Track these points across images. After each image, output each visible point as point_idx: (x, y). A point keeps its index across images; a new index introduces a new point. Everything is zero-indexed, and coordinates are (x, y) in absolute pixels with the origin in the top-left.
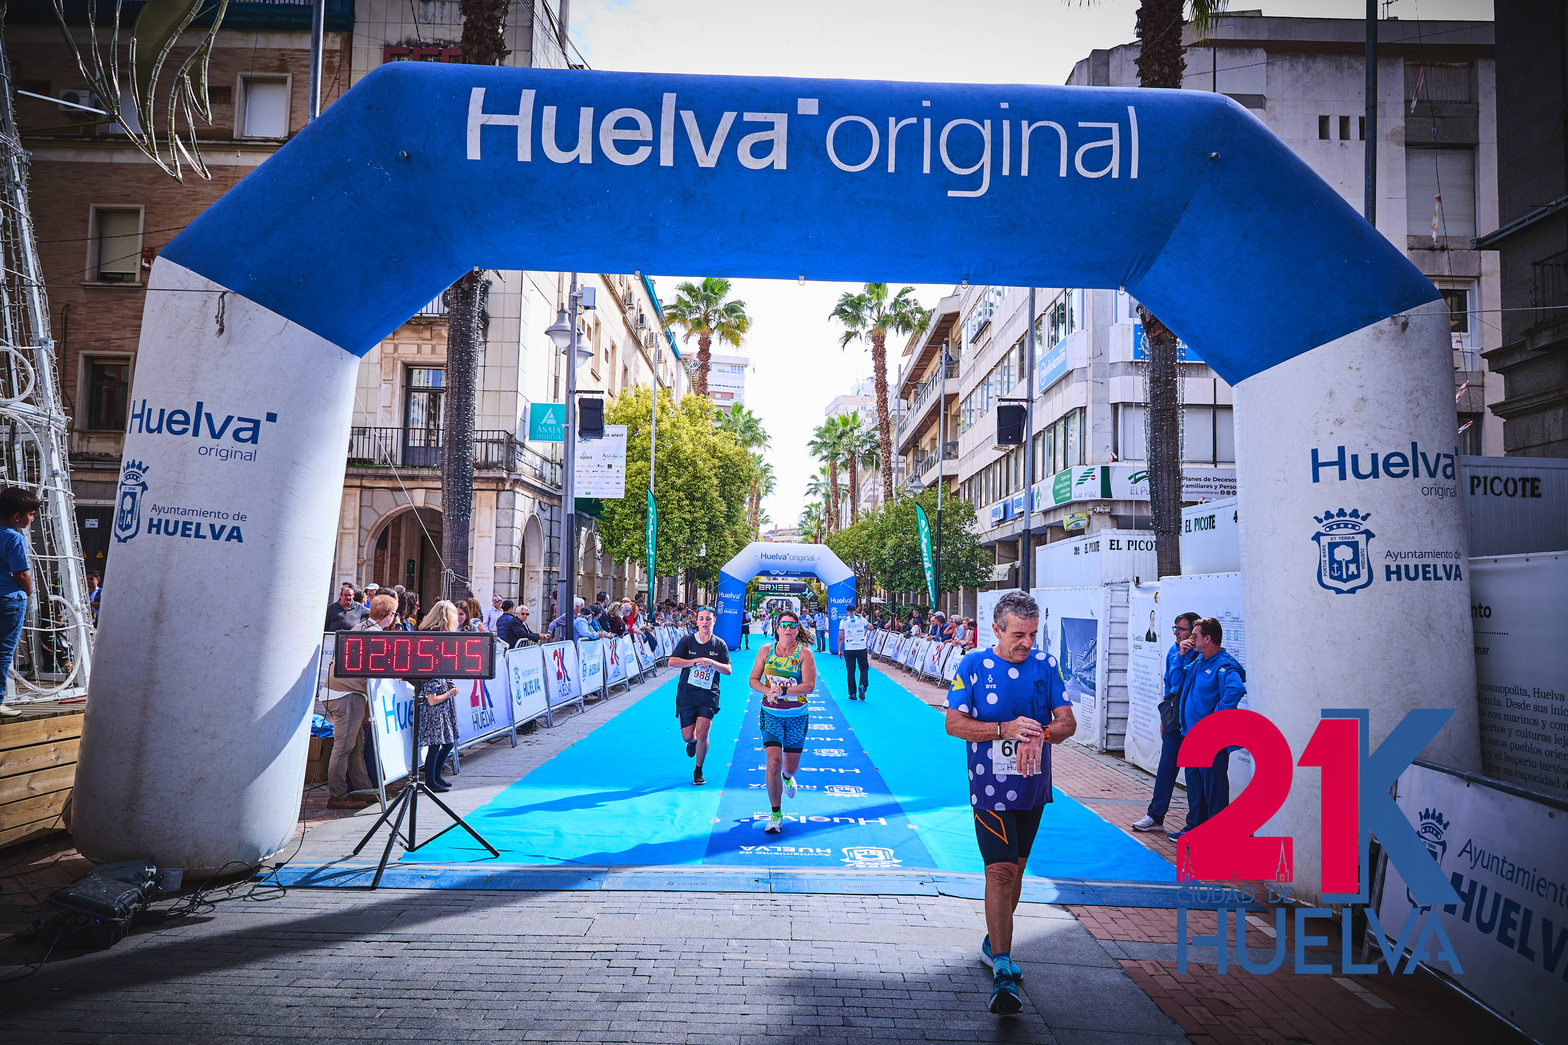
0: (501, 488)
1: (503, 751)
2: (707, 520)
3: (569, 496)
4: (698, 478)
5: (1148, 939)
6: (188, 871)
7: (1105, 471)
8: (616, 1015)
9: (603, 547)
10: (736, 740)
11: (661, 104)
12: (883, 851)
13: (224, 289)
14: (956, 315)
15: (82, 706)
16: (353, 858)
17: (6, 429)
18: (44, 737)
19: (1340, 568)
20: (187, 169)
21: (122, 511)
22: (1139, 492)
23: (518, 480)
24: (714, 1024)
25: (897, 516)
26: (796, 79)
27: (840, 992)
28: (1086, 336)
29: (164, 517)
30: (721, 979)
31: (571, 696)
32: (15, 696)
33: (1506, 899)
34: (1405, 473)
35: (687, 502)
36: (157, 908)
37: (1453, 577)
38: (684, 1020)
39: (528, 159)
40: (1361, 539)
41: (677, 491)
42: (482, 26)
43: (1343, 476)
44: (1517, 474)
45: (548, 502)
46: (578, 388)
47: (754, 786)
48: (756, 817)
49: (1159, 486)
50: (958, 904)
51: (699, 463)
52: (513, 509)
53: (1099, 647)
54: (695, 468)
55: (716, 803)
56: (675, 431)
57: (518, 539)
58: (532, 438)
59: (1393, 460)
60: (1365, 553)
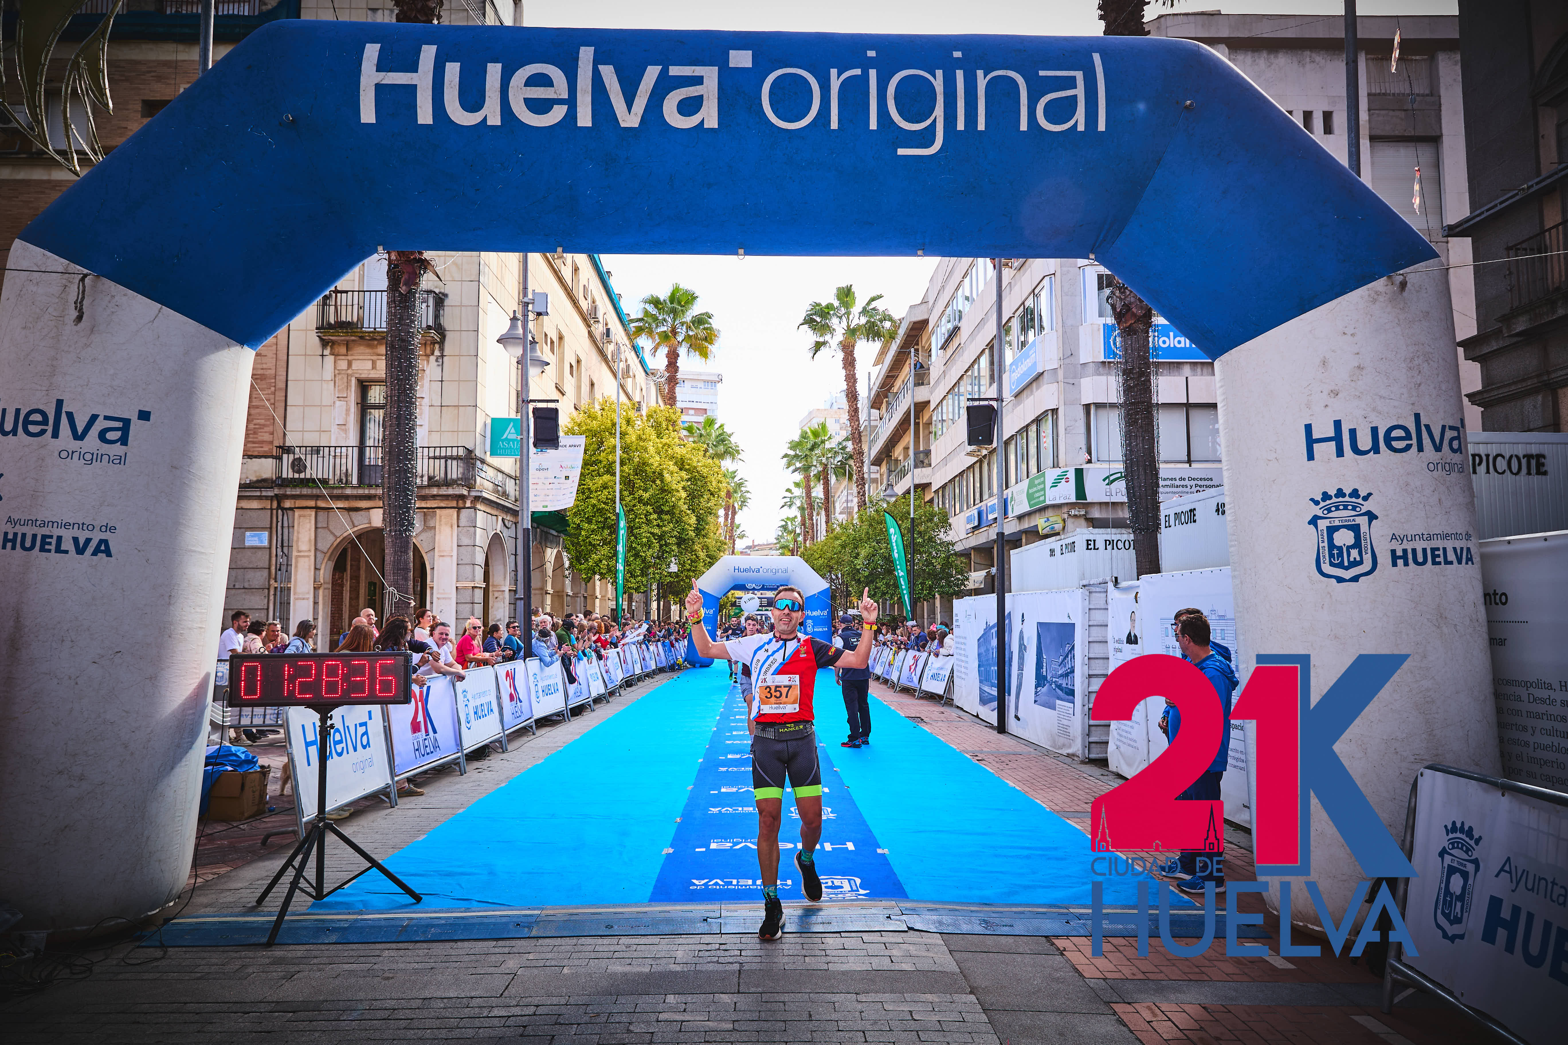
0: (461, 504)
2: (676, 533)
3: (525, 510)
4: (665, 491)
5: (1141, 976)
6: (53, 933)
7: (1079, 473)
9: (571, 563)
10: (701, 760)
11: (577, 59)
12: (849, 880)
13: (86, 271)
14: (925, 322)
16: (257, 910)
19: (1340, 554)
22: (1114, 493)
23: (479, 497)
25: (871, 525)
26: (726, 31)
28: (1055, 337)
29: (20, 530)
31: (523, 719)
34: (1408, 448)
35: (655, 516)
37: (1464, 561)
39: (429, 121)
40: (1363, 521)
41: (644, 504)
43: (1340, 453)
44: (1520, 451)
45: (511, 519)
46: (531, 398)
47: (715, 810)
48: (713, 846)
49: (1135, 482)
50: (930, 941)
51: (667, 476)
52: (475, 527)
53: (1078, 652)
54: (662, 481)
55: (671, 831)
56: (642, 444)
57: (480, 559)
58: (492, 454)
59: (1394, 434)
60: (1368, 536)
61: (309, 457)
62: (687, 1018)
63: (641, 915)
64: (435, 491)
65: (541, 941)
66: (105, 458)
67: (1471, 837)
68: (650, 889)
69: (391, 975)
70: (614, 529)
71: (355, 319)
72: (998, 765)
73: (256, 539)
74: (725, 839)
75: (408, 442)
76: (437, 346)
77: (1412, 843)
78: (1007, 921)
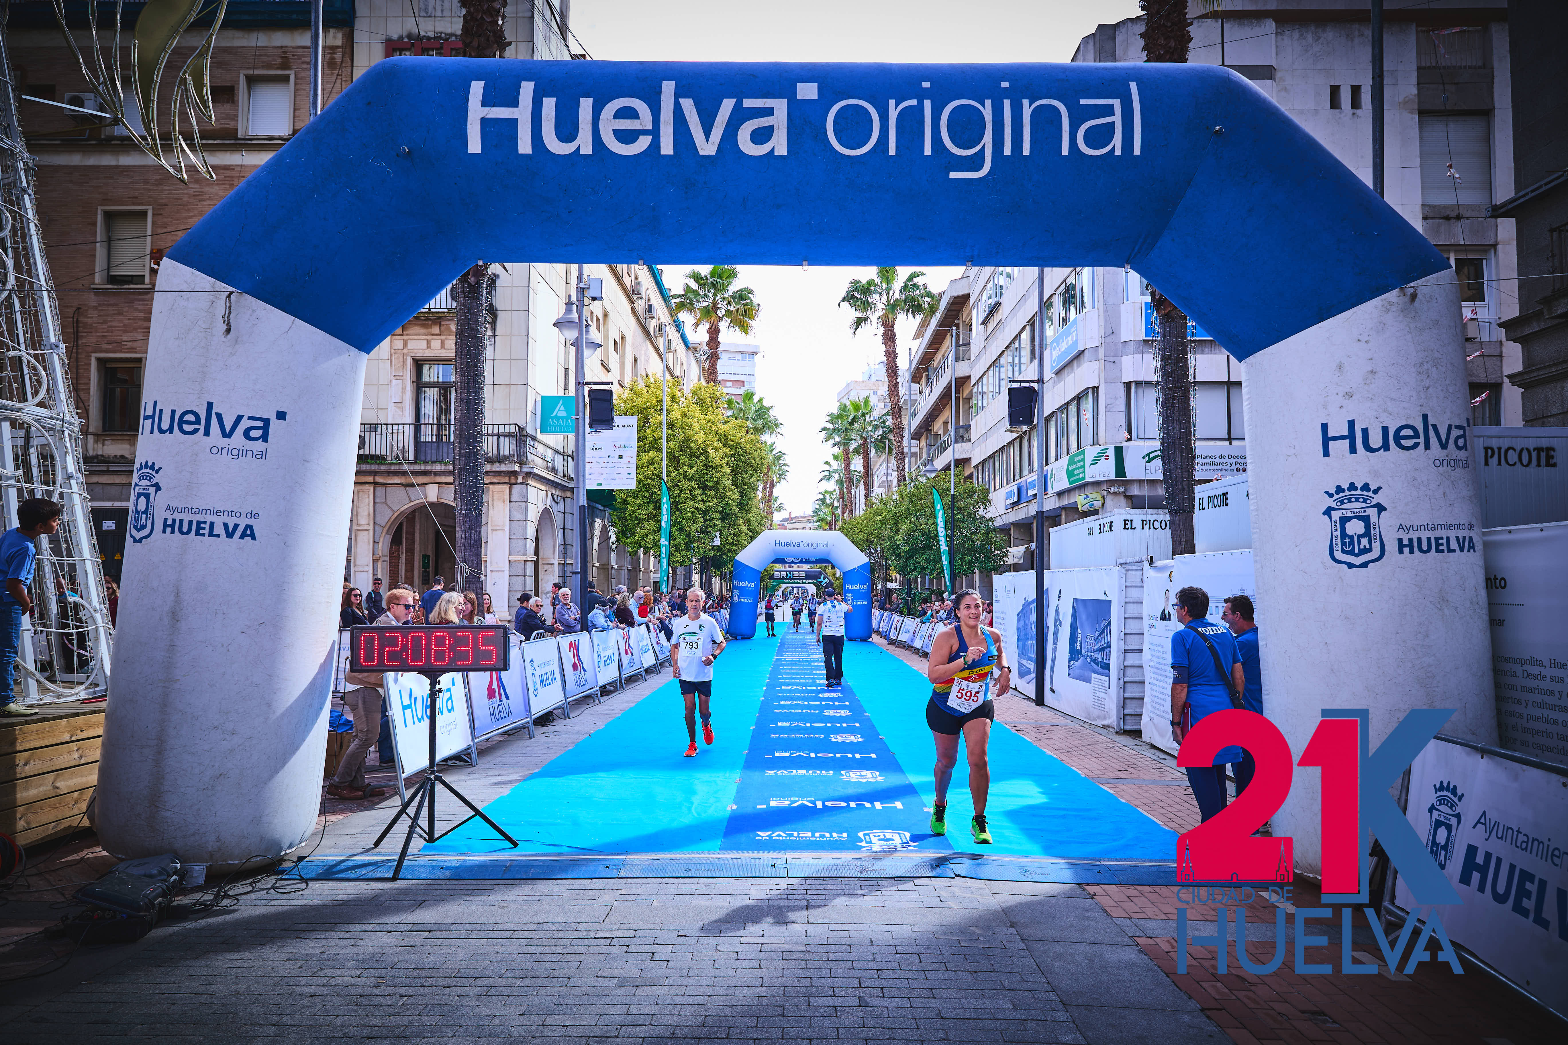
0: (513, 481)
1: (522, 742)
2: (720, 508)
3: (581, 488)
4: (710, 466)
5: (1164, 917)
6: (211, 866)
7: (1119, 451)
8: (635, 999)
9: (617, 537)
10: (752, 728)
11: (660, 93)
12: (899, 834)
13: (231, 289)
14: (966, 297)
15: (103, 706)
16: (374, 851)
17: (21, 433)
18: (66, 737)
19: (1352, 543)
20: (192, 169)
21: (137, 511)
22: (1152, 471)
23: (531, 473)
24: (731, 1006)
25: (911, 501)
26: (795, 64)
27: (856, 973)
28: (1097, 315)
29: (178, 516)
30: (738, 962)
31: (587, 687)
32: (37, 697)
33: (1521, 870)
34: (1416, 445)
35: (700, 491)
36: (182, 902)
37: (1466, 549)
38: (702, 1003)
39: (529, 151)
40: (1373, 513)
41: (689, 480)
42: (482, 18)
44: (1531, 444)
45: (560, 494)
46: (586, 380)
47: (771, 772)
48: (773, 803)
49: (1172, 465)
51: (712, 453)
52: (526, 502)
53: (1114, 628)
54: (706, 457)
55: (734, 790)
56: (686, 420)
57: (531, 532)
58: (543, 430)
59: (1404, 433)
60: (1377, 526)
61: (367, 434)
62: (766, 941)
63: (715, 861)
64: (488, 467)
66: (249, 453)
67: (1455, 794)
70: (658, 504)
72: (1036, 735)
74: (784, 798)
75: (477, 425)
76: (489, 326)
77: (1406, 801)
78: (1043, 870)
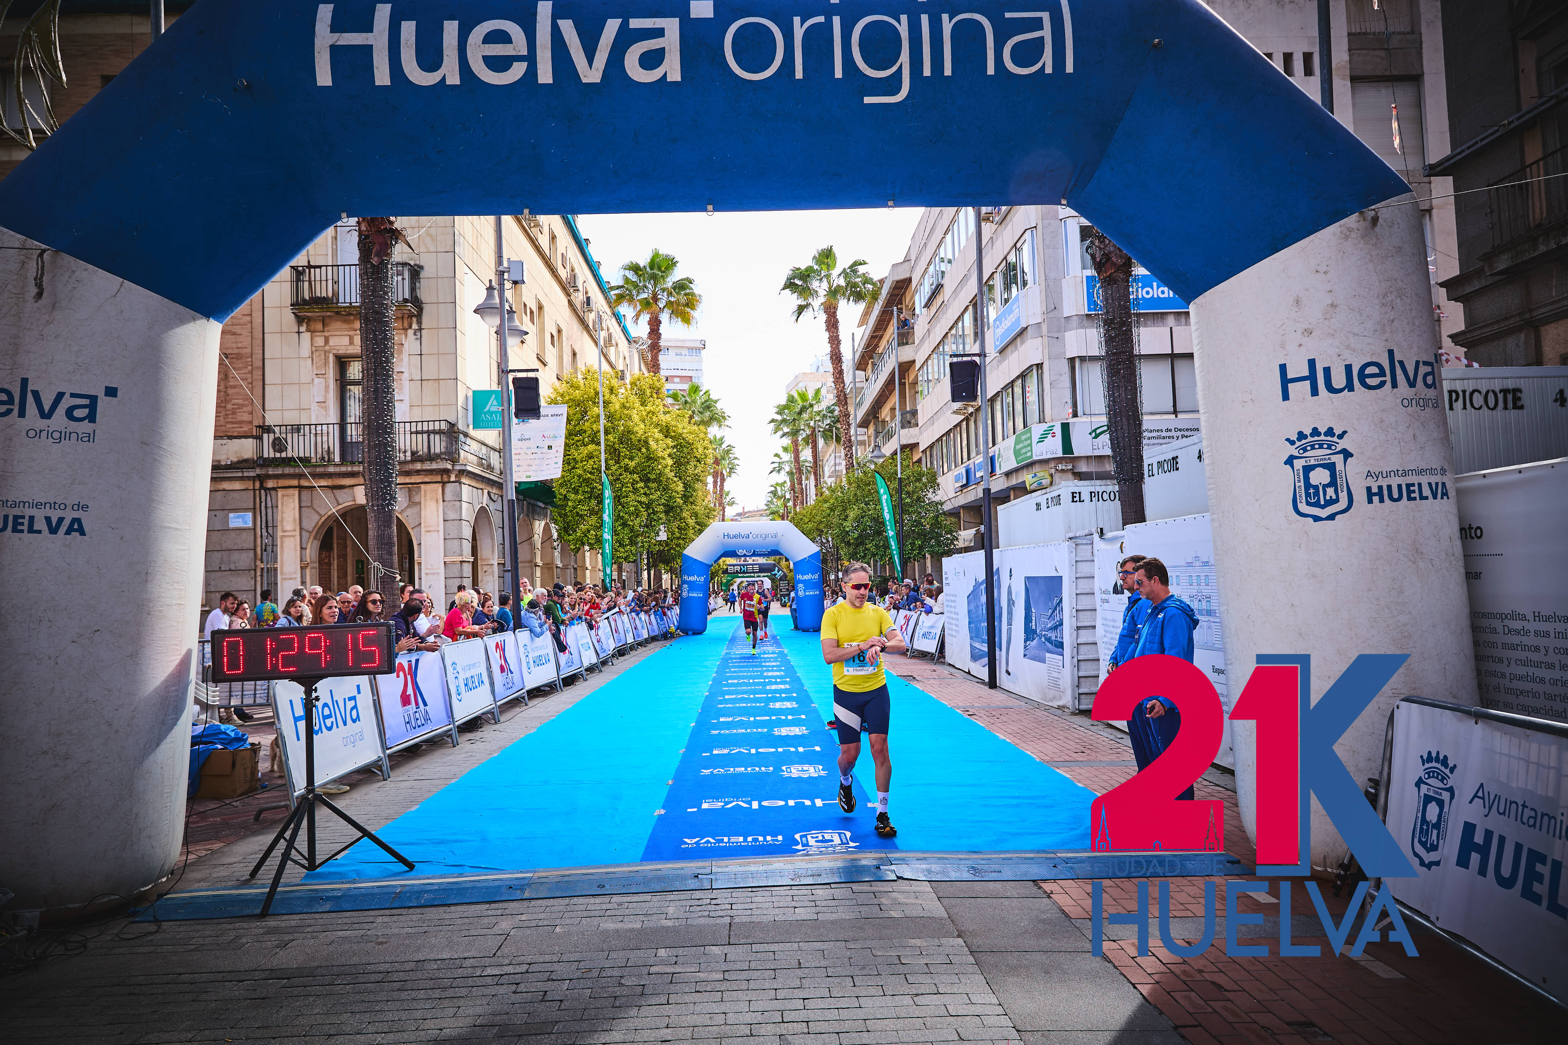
0: (446, 479)
1: (443, 751)
2: (663, 501)
3: (509, 481)
4: (651, 458)
6: (46, 911)
7: (1065, 427)
9: (559, 535)
10: (692, 725)
11: (534, 14)
12: (839, 834)
13: (44, 246)
14: (908, 281)
16: (250, 883)
19: (1317, 493)
22: (1101, 447)
23: (464, 471)
25: (859, 486)
28: (1039, 291)
31: (516, 689)
33: (1530, 850)
35: (642, 484)
37: (1439, 495)
39: (387, 82)
41: (630, 473)
43: (1315, 392)
44: (1497, 386)
45: (497, 492)
46: (510, 368)
47: (706, 772)
48: (705, 806)
49: (1119, 432)
50: (919, 889)
51: (652, 443)
52: (461, 501)
53: (1066, 605)
54: (648, 449)
55: (664, 794)
56: (626, 412)
57: (467, 533)
58: (476, 426)
59: (1369, 371)
60: (1344, 475)
61: (289, 435)
62: (678, 970)
63: (633, 874)
64: (418, 466)
65: (533, 903)
66: (74, 436)
67: (1446, 766)
68: (642, 849)
69: (384, 940)
70: (600, 500)
71: (330, 294)
72: (989, 719)
73: (240, 520)
74: (717, 799)
75: (386, 415)
76: (414, 319)
77: (1389, 774)
78: (996, 867)
